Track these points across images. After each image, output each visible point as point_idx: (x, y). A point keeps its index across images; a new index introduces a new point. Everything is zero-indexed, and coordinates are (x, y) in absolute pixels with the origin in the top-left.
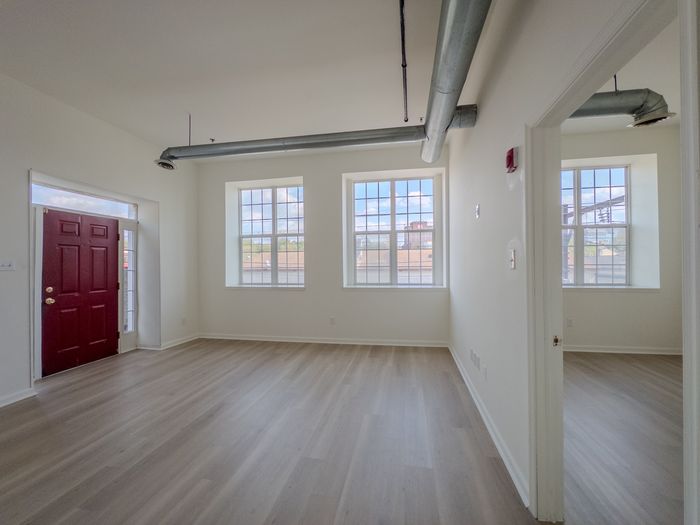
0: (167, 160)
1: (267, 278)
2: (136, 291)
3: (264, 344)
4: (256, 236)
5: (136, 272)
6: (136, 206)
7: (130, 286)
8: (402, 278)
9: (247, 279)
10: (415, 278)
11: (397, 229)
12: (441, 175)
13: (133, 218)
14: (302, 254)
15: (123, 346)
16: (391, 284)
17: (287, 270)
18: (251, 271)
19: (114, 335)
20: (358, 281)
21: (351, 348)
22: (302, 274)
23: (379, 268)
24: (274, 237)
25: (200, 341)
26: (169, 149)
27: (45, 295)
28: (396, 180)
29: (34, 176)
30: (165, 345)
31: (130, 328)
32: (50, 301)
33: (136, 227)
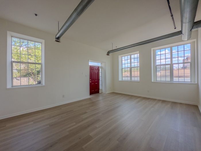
0: (108, 54)
1: (129, 79)
2: (102, 81)
3: (129, 95)
4: (126, 68)
5: (102, 77)
6: (102, 63)
7: (101, 80)
8: (175, 79)
9: (124, 79)
10: (181, 80)
11: (173, 63)
12: (194, 42)
13: (101, 66)
14: (139, 72)
15: (100, 92)
16: (171, 81)
17: (134, 77)
18: (125, 77)
19: (99, 89)
20: (157, 80)
21: (155, 100)
22: (139, 78)
23: (166, 76)
24: (131, 68)
25: (113, 92)
26: (109, 51)
27: (90, 81)
28: (172, 47)
29: (89, 60)
30: (107, 92)
31: (101, 88)
32: (91, 82)
33: (102, 67)
